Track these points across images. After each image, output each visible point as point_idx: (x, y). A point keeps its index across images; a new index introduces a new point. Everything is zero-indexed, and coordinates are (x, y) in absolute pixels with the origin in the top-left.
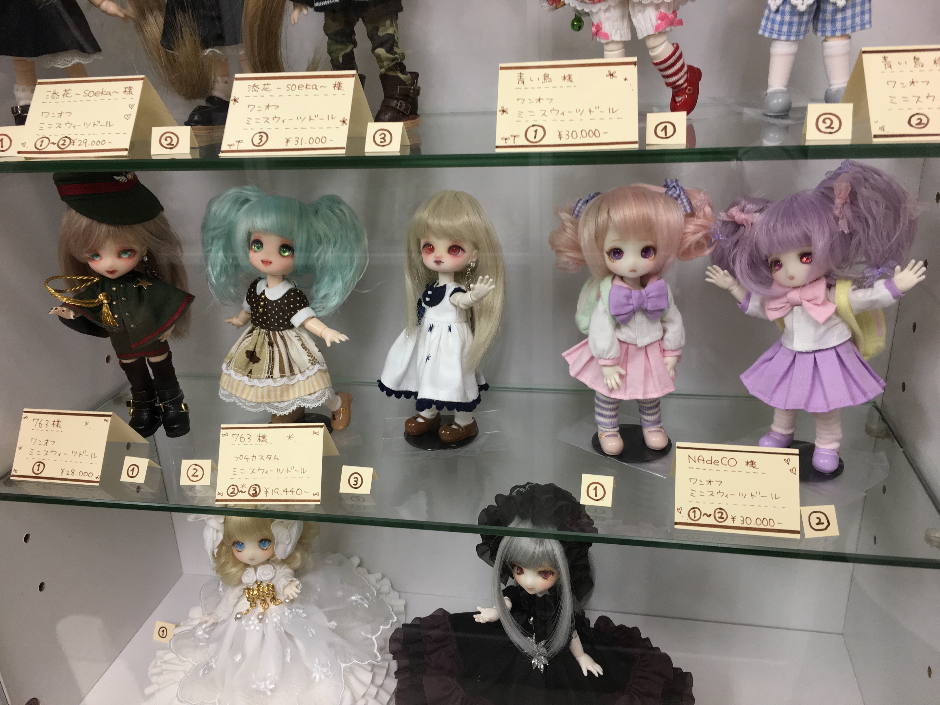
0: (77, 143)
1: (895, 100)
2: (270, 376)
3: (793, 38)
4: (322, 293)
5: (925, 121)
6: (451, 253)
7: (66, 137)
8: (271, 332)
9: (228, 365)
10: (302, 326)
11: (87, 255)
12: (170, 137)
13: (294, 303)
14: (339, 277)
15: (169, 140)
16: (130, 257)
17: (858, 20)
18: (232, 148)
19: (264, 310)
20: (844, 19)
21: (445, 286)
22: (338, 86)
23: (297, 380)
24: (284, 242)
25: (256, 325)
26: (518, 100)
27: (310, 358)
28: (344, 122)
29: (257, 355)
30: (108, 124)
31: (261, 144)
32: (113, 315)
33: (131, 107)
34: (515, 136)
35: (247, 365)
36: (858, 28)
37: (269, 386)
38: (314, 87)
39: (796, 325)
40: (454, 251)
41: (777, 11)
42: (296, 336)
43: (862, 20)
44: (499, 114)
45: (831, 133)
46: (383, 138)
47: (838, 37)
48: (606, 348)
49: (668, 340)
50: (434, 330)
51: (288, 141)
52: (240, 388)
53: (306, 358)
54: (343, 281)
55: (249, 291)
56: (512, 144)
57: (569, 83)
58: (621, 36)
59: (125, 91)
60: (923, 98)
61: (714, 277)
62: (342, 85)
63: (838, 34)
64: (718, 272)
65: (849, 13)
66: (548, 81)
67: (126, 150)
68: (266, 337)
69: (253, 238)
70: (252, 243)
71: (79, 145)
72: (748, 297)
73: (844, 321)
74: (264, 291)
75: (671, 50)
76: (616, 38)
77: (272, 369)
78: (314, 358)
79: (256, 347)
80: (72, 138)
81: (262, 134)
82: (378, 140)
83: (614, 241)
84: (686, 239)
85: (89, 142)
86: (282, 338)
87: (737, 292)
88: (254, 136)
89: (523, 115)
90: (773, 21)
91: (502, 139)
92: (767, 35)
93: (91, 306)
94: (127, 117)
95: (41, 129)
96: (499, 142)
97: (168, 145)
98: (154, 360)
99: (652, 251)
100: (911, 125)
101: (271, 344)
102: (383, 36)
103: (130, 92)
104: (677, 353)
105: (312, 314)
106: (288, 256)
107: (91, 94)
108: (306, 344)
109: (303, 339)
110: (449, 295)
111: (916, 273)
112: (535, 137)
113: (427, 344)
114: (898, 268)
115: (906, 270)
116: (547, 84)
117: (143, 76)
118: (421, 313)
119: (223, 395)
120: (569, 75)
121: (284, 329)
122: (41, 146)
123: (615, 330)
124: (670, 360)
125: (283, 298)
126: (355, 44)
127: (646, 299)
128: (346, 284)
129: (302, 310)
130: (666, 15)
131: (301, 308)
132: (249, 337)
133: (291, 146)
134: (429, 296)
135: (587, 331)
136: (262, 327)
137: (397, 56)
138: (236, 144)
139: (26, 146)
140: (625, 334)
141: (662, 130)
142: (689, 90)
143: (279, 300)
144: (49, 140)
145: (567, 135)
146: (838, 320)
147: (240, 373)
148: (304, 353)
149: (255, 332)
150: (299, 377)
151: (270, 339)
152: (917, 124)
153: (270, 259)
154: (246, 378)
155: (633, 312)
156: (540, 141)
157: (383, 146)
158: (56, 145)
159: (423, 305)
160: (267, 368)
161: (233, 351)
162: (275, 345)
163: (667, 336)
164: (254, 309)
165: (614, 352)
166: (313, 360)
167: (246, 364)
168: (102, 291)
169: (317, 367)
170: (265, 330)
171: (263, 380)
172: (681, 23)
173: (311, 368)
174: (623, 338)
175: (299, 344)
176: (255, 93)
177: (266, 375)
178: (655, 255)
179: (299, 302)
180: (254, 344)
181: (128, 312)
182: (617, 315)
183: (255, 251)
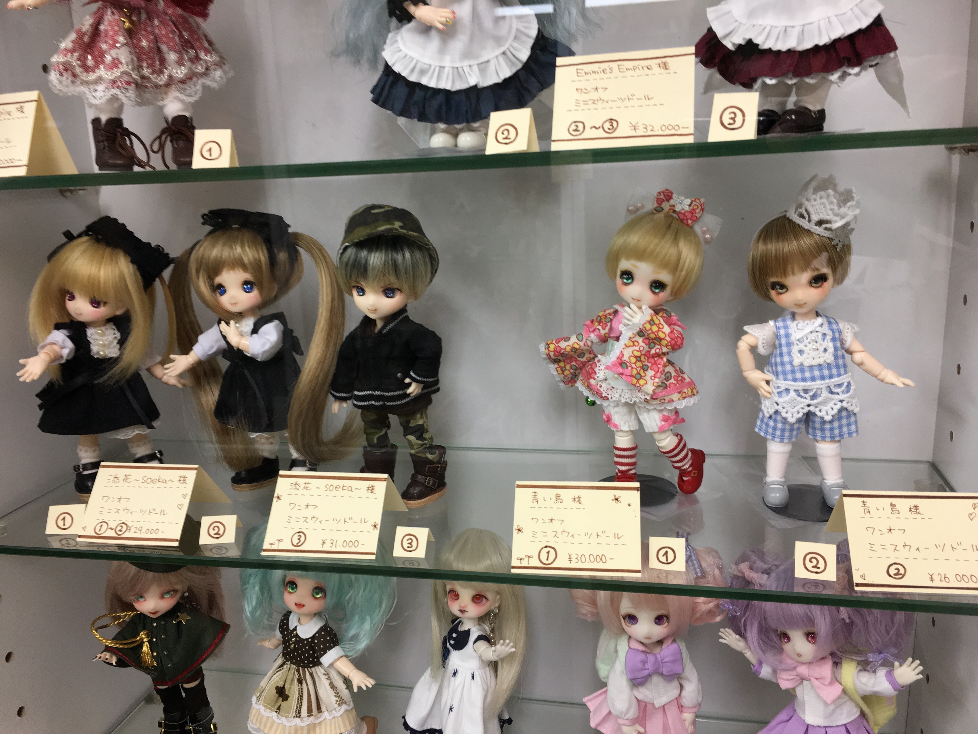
0: (133, 530)
1: (874, 548)
2: (298, 715)
3: (786, 441)
4: (352, 632)
5: (902, 571)
6: (476, 601)
7: (123, 523)
8: (300, 668)
9: (259, 698)
10: (331, 665)
11: (133, 598)
12: (218, 527)
13: (324, 643)
14: (368, 618)
15: (216, 529)
16: (172, 597)
17: (845, 429)
18: (274, 547)
19: (295, 646)
20: (832, 429)
21: (469, 630)
22: (371, 489)
23: (324, 718)
24: (317, 585)
25: (287, 660)
26: (532, 519)
27: (337, 699)
28: (375, 526)
29: (286, 693)
30: (163, 513)
31: (299, 544)
32: (152, 654)
33: (184, 496)
34: (529, 557)
35: (277, 701)
36: (846, 436)
37: (296, 725)
38: (350, 489)
39: (806, 698)
40: (478, 599)
41: (770, 417)
42: (324, 674)
43: (849, 430)
44: (515, 532)
45: (817, 573)
46: (410, 543)
47: (828, 442)
48: (624, 710)
49: (685, 697)
50: (458, 675)
51: (324, 543)
52: (268, 725)
53: (334, 699)
54: (371, 623)
55: (282, 621)
56: (527, 565)
57: (578, 505)
58: (630, 426)
59: (180, 480)
60: (900, 547)
61: (727, 638)
62: (375, 489)
63: (828, 439)
64: (731, 635)
65: (836, 424)
66: (559, 501)
67: (177, 540)
68: (296, 673)
69: (287, 579)
70: (287, 584)
71: (135, 532)
72: (760, 663)
73: (851, 699)
74: (296, 627)
75: (675, 440)
76: (626, 428)
77: (300, 708)
78: (341, 698)
79: (286, 683)
80: (128, 525)
81: (301, 534)
82: (406, 545)
83: (629, 607)
84: (698, 609)
85: (144, 530)
86: (311, 674)
87: (748, 655)
88: (293, 536)
89: (537, 535)
90: (767, 425)
91: (517, 559)
92: (762, 434)
93: (133, 645)
94: (180, 506)
95: (101, 513)
96: (514, 563)
97: (215, 534)
98: (186, 686)
99: (665, 619)
100: (890, 576)
101: (300, 682)
102: (414, 427)
103: (184, 482)
104: (694, 710)
105: (342, 653)
106: (320, 597)
107: (149, 481)
108: (333, 681)
109: (331, 676)
110: (473, 642)
111: (914, 670)
112: (547, 560)
113: (451, 689)
114: (897, 664)
115: (905, 666)
116: (559, 505)
117: (196, 466)
118: (445, 655)
119: (252, 728)
120: (579, 497)
121: (313, 666)
122: (100, 530)
123: (632, 689)
124: (688, 716)
125: (313, 637)
126: (389, 427)
127: (661, 664)
128: (374, 625)
129: (331, 651)
130: (669, 417)
131: (330, 648)
132: (280, 671)
133: (327, 548)
134: (454, 639)
135: (606, 679)
136: (292, 663)
137: (426, 442)
138: (277, 542)
139: (86, 531)
140: (643, 693)
141: (663, 556)
142: (694, 473)
143: (309, 638)
144: (108, 525)
145: (576, 558)
146: (846, 698)
147: (269, 709)
148: (331, 693)
149: (285, 666)
150: (326, 715)
151: (300, 676)
152: (895, 574)
153: (303, 602)
154: (275, 714)
155: (650, 676)
156: (552, 563)
157: (410, 551)
158: (113, 531)
159: (448, 646)
160: (295, 707)
161: (263, 683)
162: (304, 682)
163: (684, 693)
164: (286, 642)
165: (633, 713)
166: (340, 701)
167: (275, 700)
168: (144, 629)
169: (344, 707)
170: (295, 666)
171: (290, 719)
172: (683, 420)
173: (337, 709)
174: (640, 697)
175: (327, 683)
176: (296, 492)
177: (294, 714)
178: (668, 622)
179: (328, 642)
180: (284, 680)
181: (166, 650)
182: (634, 679)
183: (290, 593)
